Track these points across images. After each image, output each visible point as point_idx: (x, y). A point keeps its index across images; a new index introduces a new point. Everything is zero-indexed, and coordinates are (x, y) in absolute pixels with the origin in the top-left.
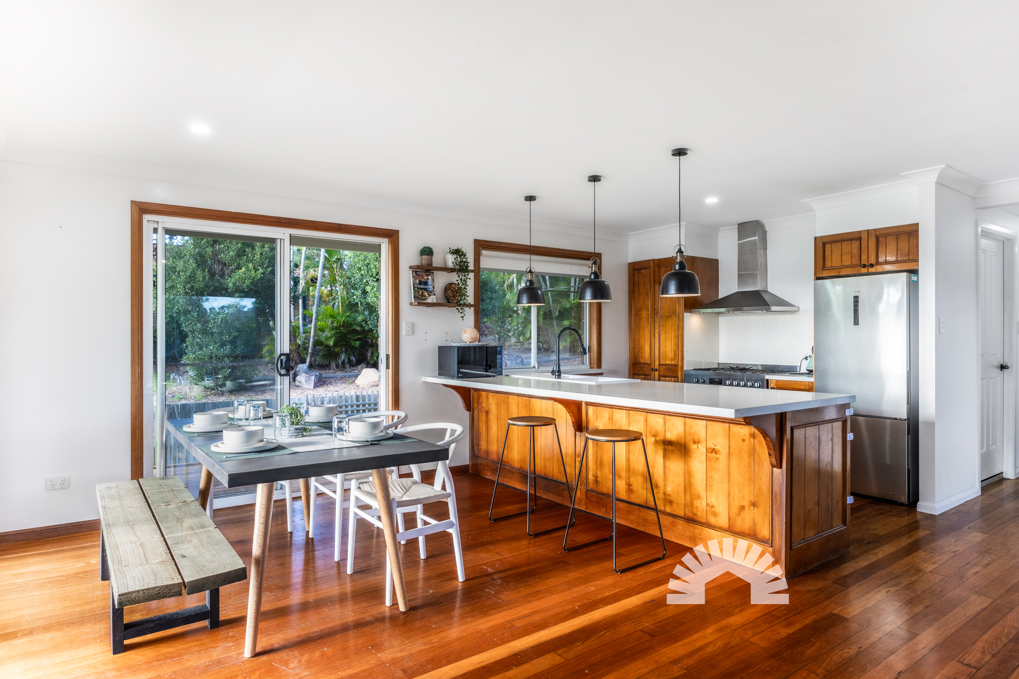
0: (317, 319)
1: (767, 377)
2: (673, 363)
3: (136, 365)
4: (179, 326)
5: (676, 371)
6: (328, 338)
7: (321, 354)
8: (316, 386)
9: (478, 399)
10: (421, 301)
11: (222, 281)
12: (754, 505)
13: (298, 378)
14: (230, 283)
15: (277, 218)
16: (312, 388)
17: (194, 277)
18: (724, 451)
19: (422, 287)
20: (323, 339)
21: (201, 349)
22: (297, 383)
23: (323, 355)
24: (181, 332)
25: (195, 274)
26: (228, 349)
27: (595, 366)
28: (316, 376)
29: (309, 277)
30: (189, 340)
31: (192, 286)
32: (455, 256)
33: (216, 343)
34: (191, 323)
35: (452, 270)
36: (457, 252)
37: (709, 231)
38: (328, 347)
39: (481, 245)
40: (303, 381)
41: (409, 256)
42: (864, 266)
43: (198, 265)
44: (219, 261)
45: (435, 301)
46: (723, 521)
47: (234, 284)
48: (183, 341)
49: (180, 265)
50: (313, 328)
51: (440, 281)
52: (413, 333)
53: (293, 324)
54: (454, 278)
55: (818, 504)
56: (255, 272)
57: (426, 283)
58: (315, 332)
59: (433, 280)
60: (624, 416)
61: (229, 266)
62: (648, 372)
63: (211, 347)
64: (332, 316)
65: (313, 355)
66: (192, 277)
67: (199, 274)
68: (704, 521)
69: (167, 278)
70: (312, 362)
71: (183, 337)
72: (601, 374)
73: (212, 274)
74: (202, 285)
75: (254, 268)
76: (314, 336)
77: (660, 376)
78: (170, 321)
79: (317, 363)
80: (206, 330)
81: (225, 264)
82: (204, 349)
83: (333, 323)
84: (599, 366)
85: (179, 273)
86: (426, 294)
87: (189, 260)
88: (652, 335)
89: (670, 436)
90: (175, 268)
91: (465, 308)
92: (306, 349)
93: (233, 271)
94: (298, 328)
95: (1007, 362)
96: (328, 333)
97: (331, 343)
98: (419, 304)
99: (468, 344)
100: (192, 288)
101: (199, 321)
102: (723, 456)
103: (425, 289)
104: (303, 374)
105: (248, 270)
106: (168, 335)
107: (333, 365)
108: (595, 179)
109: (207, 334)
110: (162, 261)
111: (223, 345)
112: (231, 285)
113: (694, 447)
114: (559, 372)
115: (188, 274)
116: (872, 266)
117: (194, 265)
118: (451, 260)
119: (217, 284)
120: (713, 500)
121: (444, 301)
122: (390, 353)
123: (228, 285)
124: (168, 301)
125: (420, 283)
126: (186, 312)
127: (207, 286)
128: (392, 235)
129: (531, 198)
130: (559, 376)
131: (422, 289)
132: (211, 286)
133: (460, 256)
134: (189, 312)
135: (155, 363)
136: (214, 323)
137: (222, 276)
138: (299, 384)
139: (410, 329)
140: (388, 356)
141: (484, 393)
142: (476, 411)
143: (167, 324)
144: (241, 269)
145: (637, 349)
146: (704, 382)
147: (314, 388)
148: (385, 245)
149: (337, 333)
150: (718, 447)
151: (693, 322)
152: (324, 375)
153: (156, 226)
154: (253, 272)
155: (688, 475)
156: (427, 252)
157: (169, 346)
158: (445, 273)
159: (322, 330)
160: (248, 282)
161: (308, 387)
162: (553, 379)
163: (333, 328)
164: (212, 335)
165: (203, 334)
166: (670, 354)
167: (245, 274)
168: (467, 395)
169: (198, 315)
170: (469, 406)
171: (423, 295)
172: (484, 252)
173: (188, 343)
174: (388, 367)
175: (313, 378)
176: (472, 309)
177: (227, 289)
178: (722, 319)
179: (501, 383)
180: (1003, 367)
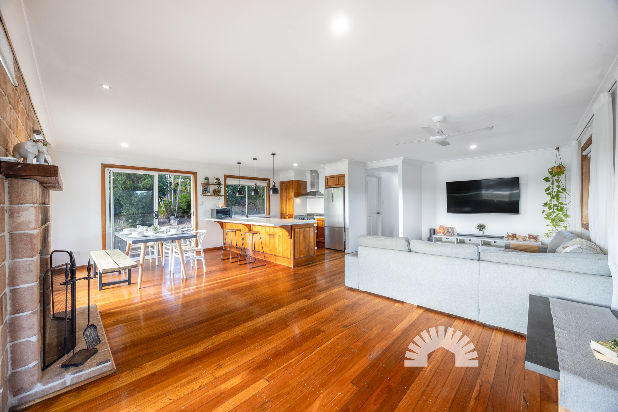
0: (179, 198)
1: (315, 217)
2: (292, 213)
3: (103, 216)
4: (119, 202)
5: (292, 216)
6: (184, 206)
7: (181, 212)
8: (178, 224)
9: (225, 226)
10: (205, 195)
11: (138, 184)
12: (287, 249)
13: (171, 221)
14: (141, 185)
15: (153, 168)
16: (176, 225)
17: (126, 183)
18: (281, 236)
19: (205, 190)
20: (182, 207)
21: (129, 211)
22: (170, 223)
23: (182, 213)
24: (120, 204)
25: (126, 182)
26: (141, 211)
27: (268, 215)
28: (178, 220)
29: (176, 182)
30: (124, 207)
31: (125, 186)
32: (216, 180)
33: (135, 208)
34: (125, 201)
35: (216, 185)
36: (217, 179)
37: (303, 173)
38: (184, 209)
39: (226, 177)
40: (173, 223)
41: (201, 180)
42: (336, 185)
43: (128, 178)
44: (136, 177)
45: (210, 194)
46: (281, 255)
47: (143, 186)
48: (121, 208)
49: (120, 178)
50: (177, 202)
51: (212, 188)
52: (202, 205)
53: (169, 201)
54: (216, 187)
55: (305, 249)
56: (152, 181)
57: (207, 189)
58: (178, 204)
59: (209, 188)
60: (261, 228)
61: (141, 179)
62: (285, 216)
63: (134, 210)
64: (185, 198)
65: (178, 213)
66: (125, 183)
67: (128, 182)
68: (278, 255)
69: (114, 183)
70: (177, 215)
71: (121, 206)
72: (270, 217)
73: (133, 182)
74: (129, 186)
75: (151, 180)
76: (178, 205)
77: (288, 217)
78: (115, 200)
79: (180, 216)
80: (131, 203)
81: (139, 178)
82: (130, 211)
83: (186, 200)
84: (269, 214)
85: (119, 181)
86: (207, 192)
87: (123, 176)
88: (286, 204)
89: (271, 233)
90: (117, 179)
91: (220, 197)
92: (175, 210)
93: (142, 181)
94: (172, 202)
95: (380, 212)
96: (183, 204)
97: (185, 208)
98: (204, 195)
99: (221, 208)
100: (125, 187)
101: (128, 200)
102: (281, 238)
103: (206, 191)
104: (173, 220)
105: (149, 180)
106: (115, 205)
107: (186, 216)
108: (255, 159)
109: (132, 205)
110: (112, 177)
111: (138, 209)
112: (141, 186)
113: (275, 235)
114: (248, 216)
115: (123, 181)
116: (338, 185)
117: (126, 178)
118: (215, 181)
119: (136, 186)
120: (279, 249)
121: (213, 194)
122: (194, 211)
123: (140, 186)
124: (114, 192)
125: (205, 189)
126: (122, 196)
127: (131, 187)
128: (195, 174)
129: (239, 163)
130: (248, 218)
131: (205, 191)
132: (133, 186)
133: (218, 180)
134: (124, 196)
135: (110, 216)
136: (135, 201)
137: (138, 182)
138: (171, 224)
139: (201, 203)
140: (193, 212)
141: (227, 223)
142: (225, 230)
143: (114, 201)
144: (146, 180)
145: (282, 209)
146: (299, 219)
147: (177, 225)
148: (192, 177)
149: (187, 204)
150: (280, 235)
151: (298, 200)
152: (181, 220)
153: (110, 171)
154: (151, 181)
155: (274, 243)
156: (207, 179)
157: (115, 210)
158: (214, 185)
159: (181, 203)
160: (148, 185)
161: (175, 225)
162: (246, 218)
163: (186, 202)
164: (134, 205)
165: (130, 205)
166: (291, 211)
167: (147, 182)
168: (222, 224)
169: (128, 198)
170: (222, 228)
171: (205, 193)
172: (228, 179)
173: (123, 208)
174: (193, 216)
175: (177, 221)
176: (224, 197)
177: (140, 187)
178: (308, 200)
179: (232, 220)
180: (378, 213)
